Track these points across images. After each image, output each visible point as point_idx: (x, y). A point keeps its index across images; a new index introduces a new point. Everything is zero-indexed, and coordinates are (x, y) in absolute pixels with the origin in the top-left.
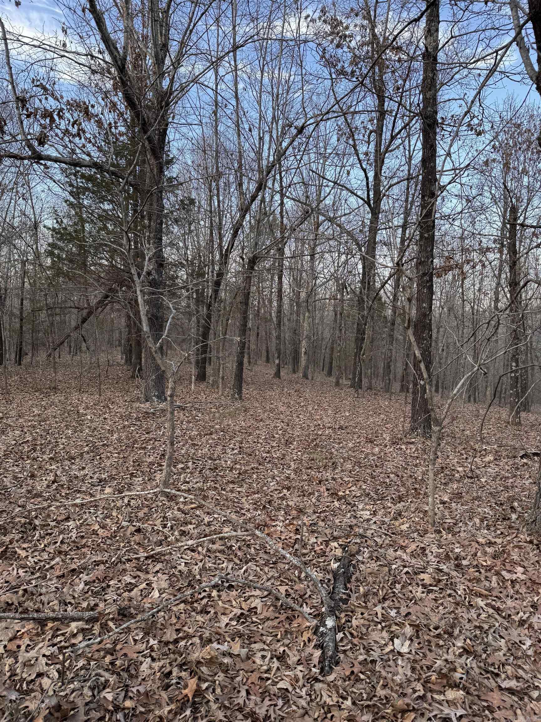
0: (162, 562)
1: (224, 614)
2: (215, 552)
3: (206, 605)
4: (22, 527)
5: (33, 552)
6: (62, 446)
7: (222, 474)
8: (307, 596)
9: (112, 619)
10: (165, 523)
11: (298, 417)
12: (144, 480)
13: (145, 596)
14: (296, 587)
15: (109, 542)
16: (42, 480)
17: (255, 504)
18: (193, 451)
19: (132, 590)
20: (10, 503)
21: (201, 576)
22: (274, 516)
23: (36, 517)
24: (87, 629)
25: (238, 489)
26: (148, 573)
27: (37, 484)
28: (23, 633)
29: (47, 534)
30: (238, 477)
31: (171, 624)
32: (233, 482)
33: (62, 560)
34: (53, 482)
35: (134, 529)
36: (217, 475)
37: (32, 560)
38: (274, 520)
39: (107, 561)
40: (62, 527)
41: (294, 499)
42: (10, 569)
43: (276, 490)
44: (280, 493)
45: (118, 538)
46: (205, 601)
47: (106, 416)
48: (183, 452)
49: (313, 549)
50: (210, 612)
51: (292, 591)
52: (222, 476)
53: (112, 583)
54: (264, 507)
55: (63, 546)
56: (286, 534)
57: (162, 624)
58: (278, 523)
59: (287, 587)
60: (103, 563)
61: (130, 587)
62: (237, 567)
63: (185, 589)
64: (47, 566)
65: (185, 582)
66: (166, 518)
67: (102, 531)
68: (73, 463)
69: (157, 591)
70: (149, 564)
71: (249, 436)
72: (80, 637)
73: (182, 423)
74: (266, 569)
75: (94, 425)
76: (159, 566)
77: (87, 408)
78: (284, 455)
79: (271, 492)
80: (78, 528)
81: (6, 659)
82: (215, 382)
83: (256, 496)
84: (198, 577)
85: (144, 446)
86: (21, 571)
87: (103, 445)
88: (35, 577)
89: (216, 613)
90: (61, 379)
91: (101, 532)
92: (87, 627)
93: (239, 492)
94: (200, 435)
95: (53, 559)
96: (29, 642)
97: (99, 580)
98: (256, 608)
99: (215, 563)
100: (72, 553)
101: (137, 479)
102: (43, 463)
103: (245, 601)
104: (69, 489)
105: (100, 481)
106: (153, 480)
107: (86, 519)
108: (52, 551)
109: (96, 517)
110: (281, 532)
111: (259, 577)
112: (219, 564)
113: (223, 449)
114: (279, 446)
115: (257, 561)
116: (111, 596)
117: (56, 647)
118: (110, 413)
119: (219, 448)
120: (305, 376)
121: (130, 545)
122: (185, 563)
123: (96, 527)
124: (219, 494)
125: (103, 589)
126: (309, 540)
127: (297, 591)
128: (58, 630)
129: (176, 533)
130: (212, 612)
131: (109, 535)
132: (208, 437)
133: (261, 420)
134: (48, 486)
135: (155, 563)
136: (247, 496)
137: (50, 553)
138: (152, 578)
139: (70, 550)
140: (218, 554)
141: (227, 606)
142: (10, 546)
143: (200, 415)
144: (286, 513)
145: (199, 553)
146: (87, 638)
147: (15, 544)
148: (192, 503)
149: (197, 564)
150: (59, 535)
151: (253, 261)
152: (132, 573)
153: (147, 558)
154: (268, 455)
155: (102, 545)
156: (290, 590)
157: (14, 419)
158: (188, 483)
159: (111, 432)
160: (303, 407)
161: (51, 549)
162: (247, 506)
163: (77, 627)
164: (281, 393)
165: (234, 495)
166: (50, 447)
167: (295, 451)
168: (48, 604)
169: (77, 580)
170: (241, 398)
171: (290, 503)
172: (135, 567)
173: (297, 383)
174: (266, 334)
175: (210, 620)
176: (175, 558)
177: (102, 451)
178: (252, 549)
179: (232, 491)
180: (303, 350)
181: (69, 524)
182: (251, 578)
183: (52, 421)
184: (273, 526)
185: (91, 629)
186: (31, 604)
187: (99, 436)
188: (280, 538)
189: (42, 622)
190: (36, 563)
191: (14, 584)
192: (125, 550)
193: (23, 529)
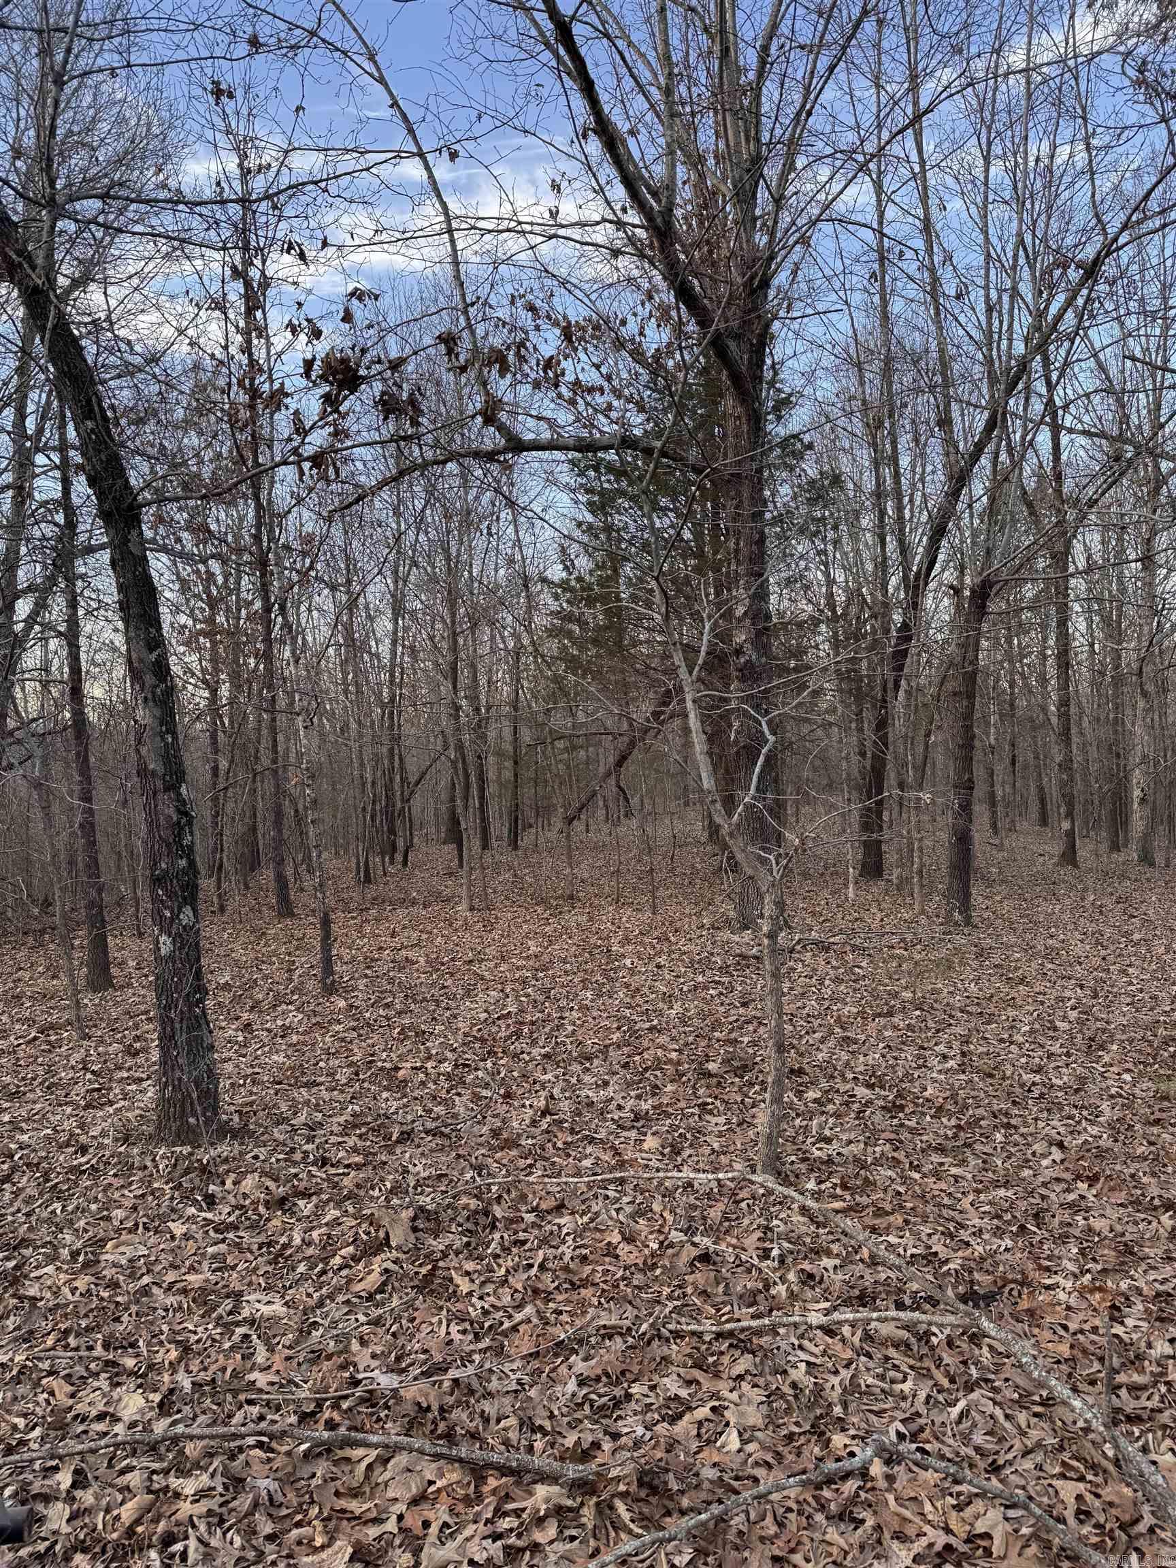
0: (753, 1353)
1: (900, 1536)
2: (883, 1344)
3: (854, 1500)
4: (468, 1219)
5: (483, 1283)
6: (570, 1028)
7: (912, 1124)
8: (1142, 1527)
9: (624, 1495)
10: (767, 1245)
11: (1124, 972)
12: (728, 1122)
13: (708, 1442)
14: (1107, 1493)
15: (638, 1279)
16: (524, 1106)
17: (999, 1217)
18: (845, 1056)
19: (680, 1416)
20: (459, 1156)
21: (845, 1405)
22: (1049, 1258)
23: (499, 1199)
24: (570, 1509)
25: (954, 1171)
26: (717, 1375)
27: (514, 1113)
28: (439, 1491)
29: (516, 1243)
30: (955, 1136)
31: (762, 1539)
32: (941, 1149)
33: (538, 1311)
34: (545, 1112)
35: (695, 1252)
36: (902, 1125)
37: (479, 1304)
38: (1048, 1269)
39: (629, 1329)
40: (548, 1228)
41: (1108, 1212)
42: (435, 1320)
43: (1058, 1180)
44: (1068, 1190)
45: (658, 1272)
46: (850, 1486)
47: (662, 960)
48: (820, 1056)
49: (1162, 1374)
50: (863, 1521)
51: (1097, 1503)
52: (912, 1131)
53: (635, 1389)
54: (1022, 1228)
55: (543, 1277)
56: (1081, 1316)
57: (740, 1533)
58: (1058, 1279)
59: (1081, 1486)
60: (621, 1334)
61: (676, 1410)
62: (941, 1398)
63: (802, 1440)
64: (507, 1325)
65: (805, 1419)
66: (771, 1230)
67: (627, 1248)
68: (588, 1070)
69: (735, 1434)
70: (722, 1353)
71: (989, 1023)
72: (552, 1530)
73: (821, 984)
74: (1022, 1417)
75: (635, 981)
76: (745, 1363)
77: (626, 941)
78: (1082, 1080)
79: (1045, 1184)
80: (578, 1234)
81: (399, 1551)
82: (904, 882)
83: (1002, 1192)
84: (838, 1410)
85: (733, 1036)
86: (454, 1328)
87: (651, 1029)
88: (481, 1346)
89: (878, 1528)
90: (586, 875)
91: (623, 1249)
92: (569, 1503)
93: (956, 1178)
94: (862, 1014)
95: (519, 1307)
96: (446, 1518)
97: (608, 1375)
98: (987, 1536)
99: (882, 1377)
100: (560, 1298)
101: (714, 1120)
102: (531, 1066)
103: (959, 1508)
104: (572, 1131)
105: (636, 1119)
106: (750, 1124)
107: (597, 1214)
108: (519, 1287)
109: (618, 1211)
110: (1069, 1308)
111: (1002, 1440)
112: (893, 1382)
113: (919, 1057)
114: (1068, 1055)
115: (996, 1390)
116: (631, 1425)
117: (499, 1543)
118: (670, 952)
119: (909, 1053)
120: (1146, 858)
121: (685, 1295)
122: (808, 1363)
123: (615, 1238)
124: (905, 1179)
125: (617, 1403)
126: (1149, 1345)
127: (1111, 1504)
128: (508, 1497)
129: (791, 1276)
130: (870, 1522)
131: (640, 1262)
132: (882, 1021)
133: (1022, 981)
134: (534, 1123)
135: (738, 1353)
136: (978, 1192)
137: (516, 1291)
138: (725, 1394)
139: (557, 1288)
140: (891, 1352)
141: (907, 1514)
142: (441, 1264)
143: (864, 964)
144: (1082, 1252)
145: (843, 1340)
146: (567, 1533)
147: (453, 1261)
148: (835, 1197)
149: (836, 1372)
150: (539, 1248)
151: (982, 594)
152: (682, 1371)
153: (719, 1336)
154: (1037, 1079)
155: (622, 1284)
156: (1089, 1497)
157: (492, 964)
158: (828, 1140)
159: (668, 998)
160: (1137, 944)
161: (518, 1281)
162: (977, 1221)
163: (547, 1501)
164: (1079, 907)
165: (943, 1186)
166: (547, 1030)
167: (1115, 1069)
168: (498, 1421)
169: (563, 1370)
170: (968, 921)
171: (1098, 1224)
172: (690, 1355)
173: (1123, 877)
174: (1037, 758)
175: (862, 1548)
176: (783, 1345)
177: (646, 1044)
178: (985, 1349)
179: (937, 1174)
180: (1137, 793)
181: (562, 1221)
182: (978, 1438)
183: (558, 968)
184: (1048, 1288)
185: (576, 1510)
186: (464, 1416)
187: (646, 1006)
188: (1065, 1328)
189: (478, 1471)
190: (486, 1313)
191: (438, 1358)
192: (671, 1305)
193: (469, 1226)
